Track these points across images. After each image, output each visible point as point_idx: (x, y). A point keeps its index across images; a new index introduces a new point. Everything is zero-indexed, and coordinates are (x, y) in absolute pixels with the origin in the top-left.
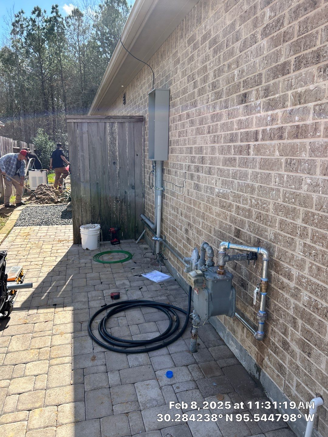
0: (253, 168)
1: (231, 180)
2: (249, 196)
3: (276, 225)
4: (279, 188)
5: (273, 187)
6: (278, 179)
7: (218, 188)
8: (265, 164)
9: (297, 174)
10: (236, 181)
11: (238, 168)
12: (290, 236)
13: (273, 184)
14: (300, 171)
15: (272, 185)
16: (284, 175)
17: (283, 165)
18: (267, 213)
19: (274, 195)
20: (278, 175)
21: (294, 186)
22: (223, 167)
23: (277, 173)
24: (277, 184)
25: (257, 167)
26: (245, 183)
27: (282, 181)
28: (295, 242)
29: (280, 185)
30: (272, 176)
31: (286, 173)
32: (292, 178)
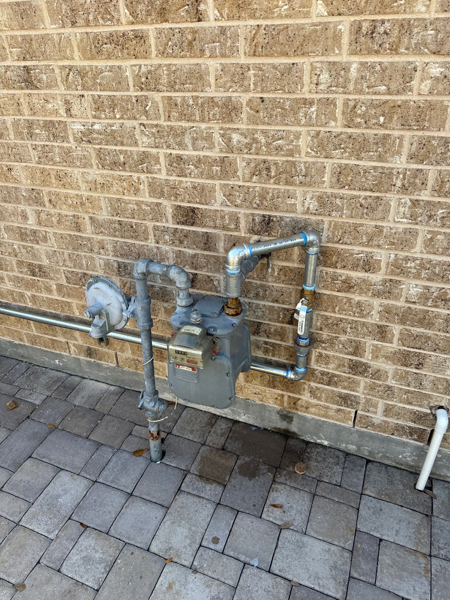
0: (223, 56)
1: (136, 94)
2: (217, 127)
3: (325, 179)
4: (331, 96)
5: (308, 96)
6: (327, 76)
7: (80, 120)
8: (272, 42)
9: (396, 59)
10: (157, 96)
11: (157, 61)
12: (368, 193)
13: (306, 89)
14: (407, 49)
15: (305, 93)
16: (350, 63)
17: (345, 40)
18: (290, 159)
19: (314, 116)
20: (325, 67)
21: (384, 88)
22: (86, 63)
23: (322, 62)
24: (322, 87)
25: (241, 51)
26: (195, 98)
27: (341, 80)
28: (388, 202)
29: (334, 89)
30: (302, 71)
31: (356, 59)
32: (378, 68)
